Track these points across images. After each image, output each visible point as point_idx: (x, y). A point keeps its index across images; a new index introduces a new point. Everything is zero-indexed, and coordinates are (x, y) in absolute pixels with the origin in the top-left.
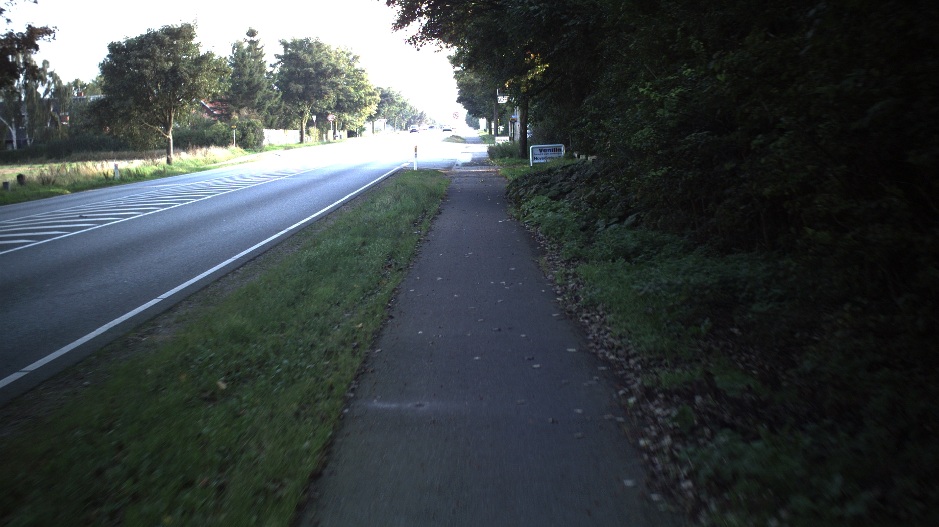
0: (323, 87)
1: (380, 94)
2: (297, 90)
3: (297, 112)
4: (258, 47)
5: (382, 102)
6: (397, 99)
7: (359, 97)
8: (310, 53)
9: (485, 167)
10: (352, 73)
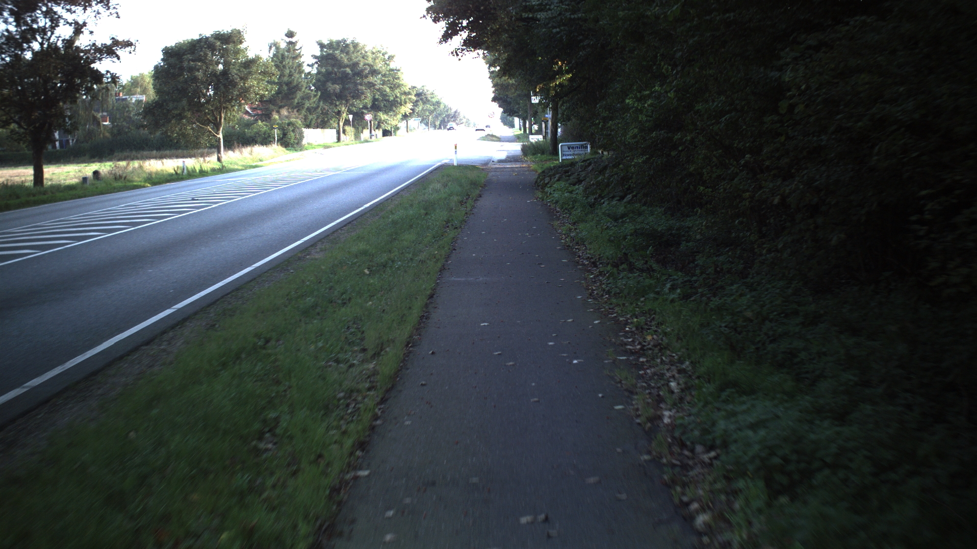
0: (360, 87)
1: (415, 93)
2: (334, 90)
3: (334, 112)
4: (297, 47)
5: (417, 101)
6: (432, 98)
7: (394, 96)
8: (347, 53)
9: (519, 163)
10: (388, 73)
